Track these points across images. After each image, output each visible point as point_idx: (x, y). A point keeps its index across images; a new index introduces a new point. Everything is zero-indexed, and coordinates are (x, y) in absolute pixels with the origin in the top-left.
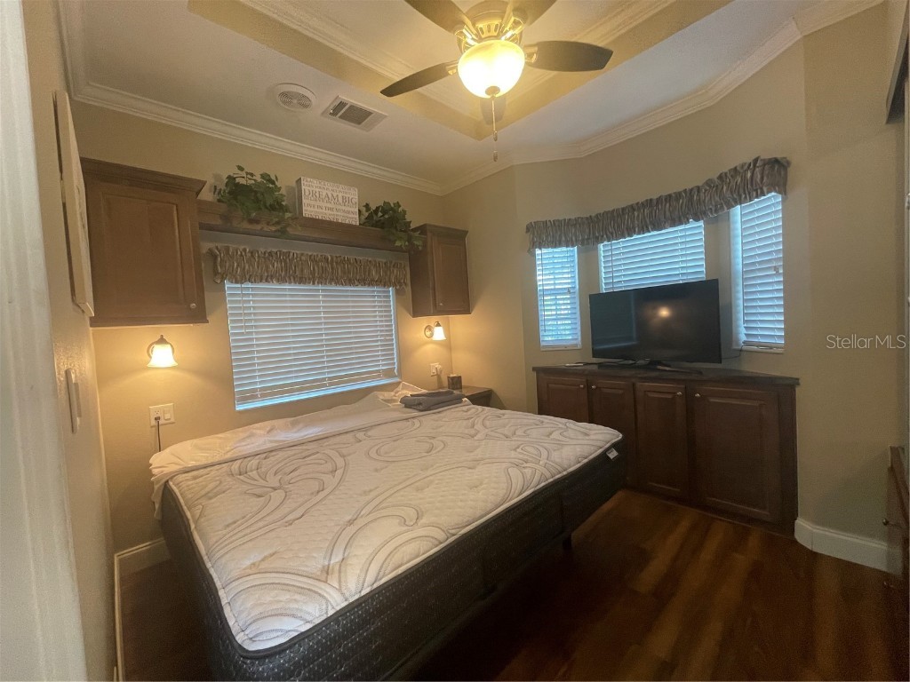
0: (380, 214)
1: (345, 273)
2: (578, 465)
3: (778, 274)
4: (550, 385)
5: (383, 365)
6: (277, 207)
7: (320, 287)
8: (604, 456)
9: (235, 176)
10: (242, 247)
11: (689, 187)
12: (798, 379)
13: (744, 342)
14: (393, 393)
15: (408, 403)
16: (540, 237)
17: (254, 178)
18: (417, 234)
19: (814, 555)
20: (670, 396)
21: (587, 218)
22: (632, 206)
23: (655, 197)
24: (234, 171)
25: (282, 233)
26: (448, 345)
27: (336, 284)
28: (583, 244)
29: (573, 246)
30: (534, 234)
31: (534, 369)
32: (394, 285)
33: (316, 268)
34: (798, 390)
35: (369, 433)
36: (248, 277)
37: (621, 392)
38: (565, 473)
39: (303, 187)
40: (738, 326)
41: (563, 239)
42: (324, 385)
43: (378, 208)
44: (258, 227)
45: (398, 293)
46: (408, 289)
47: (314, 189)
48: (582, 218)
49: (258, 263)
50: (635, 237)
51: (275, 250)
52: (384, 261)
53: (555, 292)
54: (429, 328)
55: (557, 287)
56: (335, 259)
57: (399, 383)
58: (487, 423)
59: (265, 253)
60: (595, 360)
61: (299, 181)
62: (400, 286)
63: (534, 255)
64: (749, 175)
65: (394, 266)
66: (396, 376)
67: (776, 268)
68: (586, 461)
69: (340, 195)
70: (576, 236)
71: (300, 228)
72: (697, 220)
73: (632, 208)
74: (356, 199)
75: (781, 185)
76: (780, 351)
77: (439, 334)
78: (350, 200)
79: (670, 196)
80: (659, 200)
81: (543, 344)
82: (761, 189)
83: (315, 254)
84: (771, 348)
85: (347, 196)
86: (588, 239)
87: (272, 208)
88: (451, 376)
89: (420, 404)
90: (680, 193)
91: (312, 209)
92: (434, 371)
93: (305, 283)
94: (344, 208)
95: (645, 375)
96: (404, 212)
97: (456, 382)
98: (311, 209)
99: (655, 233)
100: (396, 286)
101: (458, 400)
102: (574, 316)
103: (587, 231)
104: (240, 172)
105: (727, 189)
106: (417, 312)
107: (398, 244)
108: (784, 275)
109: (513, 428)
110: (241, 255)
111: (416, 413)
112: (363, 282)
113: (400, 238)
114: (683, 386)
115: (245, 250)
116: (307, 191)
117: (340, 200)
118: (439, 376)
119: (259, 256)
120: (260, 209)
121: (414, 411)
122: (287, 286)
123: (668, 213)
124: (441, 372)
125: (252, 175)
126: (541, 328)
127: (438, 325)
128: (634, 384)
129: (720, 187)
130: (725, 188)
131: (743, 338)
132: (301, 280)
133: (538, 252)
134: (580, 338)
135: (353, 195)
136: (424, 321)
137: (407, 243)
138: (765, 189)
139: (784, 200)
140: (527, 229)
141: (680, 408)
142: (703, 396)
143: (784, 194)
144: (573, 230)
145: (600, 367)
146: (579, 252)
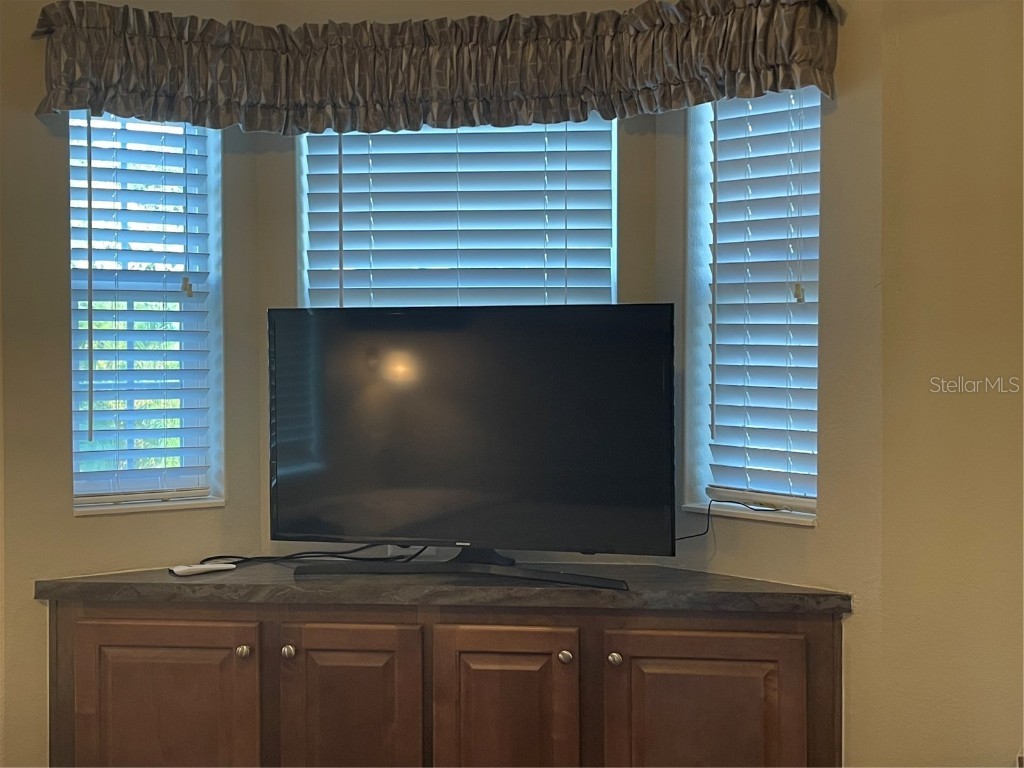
3: (801, 306)
4: (109, 652)
11: (591, 11)
12: (848, 598)
13: (711, 490)
16: (98, 70)
20: (534, 667)
21: (268, 31)
22: (423, 25)
23: (497, 15)
28: (250, 124)
29: (210, 124)
30: (72, 52)
31: (43, 591)
34: (847, 625)
37: (378, 661)
40: (696, 444)
41: (186, 90)
48: (251, 28)
50: (426, 130)
53: (129, 285)
60: (268, 547)
63: (64, 131)
64: (761, 21)
67: (800, 289)
70: (228, 92)
73: (424, 34)
75: (824, 70)
79: (538, 21)
80: (509, 23)
81: (80, 487)
82: (787, 67)
84: (776, 508)
86: (269, 107)
90: (566, 21)
95: (464, 599)
99: (489, 129)
102: (199, 384)
103: (267, 78)
105: (700, 46)
108: (823, 309)
114: (574, 630)
126: (80, 425)
128: (424, 633)
129: (679, 33)
130: (694, 40)
131: (705, 477)
133: (77, 120)
134: (218, 466)
138: (797, 71)
139: (826, 109)
140: (47, 26)
141: (562, 704)
142: (629, 659)
143: (828, 90)
144: (221, 66)
145: (298, 572)
146: (226, 147)
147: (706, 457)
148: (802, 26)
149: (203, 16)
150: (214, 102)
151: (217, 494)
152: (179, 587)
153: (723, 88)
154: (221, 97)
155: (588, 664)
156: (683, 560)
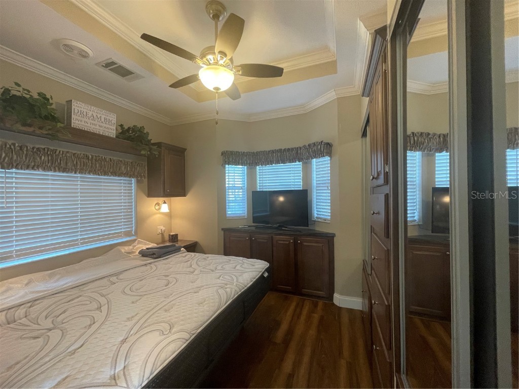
0: (131, 132)
1: (101, 167)
2: (252, 283)
3: (328, 189)
4: (231, 238)
5: (124, 228)
6: (51, 118)
7: (79, 175)
8: (262, 276)
9: (10, 88)
10: (10, 142)
11: (297, 147)
12: (335, 234)
13: (316, 217)
14: (131, 247)
15: (144, 254)
16: (229, 159)
17: (31, 94)
18: (155, 147)
19: (340, 308)
20: (287, 243)
21: (252, 153)
23: (283, 148)
24: (9, 85)
25: (53, 137)
26: (170, 215)
27: (94, 174)
28: (249, 165)
29: (245, 166)
30: (225, 157)
31: (222, 229)
32: (137, 177)
33: (79, 163)
35: (121, 277)
36: (15, 165)
37: (266, 241)
38: (246, 288)
39: (73, 107)
40: (314, 210)
41: (240, 161)
42: (77, 244)
43: (129, 128)
44: (31, 129)
45: (138, 182)
46: (146, 180)
47: (82, 109)
48: (249, 152)
49: (26, 155)
50: (274, 165)
51: (43, 147)
52: (131, 161)
54: (158, 204)
55: (236, 185)
56: (94, 157)
57: (135, 240)
58: (199, 263)
59: (33, 148)
60: (253, 224)
61: (69, 102)
62: (141, 178)
63: (225, 168)
64: (319, 147)
65: (137, 165)
66: (133, 235)
67: (327, 187)
68: (255, 280)
69: (103, 117)
70: (246, 161)
71: (70, 136)
72: (299, 162)
73: (273, 152)
74: (114, 121)
75: (330, 154)
76: (329, 222)
77: (165, 208)
78: (110, 121)
79: (289, 149)
80: (285, 150)
81: (227, 215)
82: (323, 154)
83: (79, 152)
84: (326, 220)
85: (108, 118)
86: (252, 163)
87: (46, 118)
88: (172, 234)
89: (154, 254)
90: (293, 148)
91: (80, 122)
92: (160, 231)
93: (67, 172)
94: (105, 125)
95: (277, 233)
96: (148, 133)
97: (174, 238)
98: (78, 122)
99: (282, 164)
100: (138, 177)
101: (178, 250)
102: (244, 201)
103: (252, 159)
104: (17, 87)
105: (311, 151)
106: (150, 194)
107: (143, 152)
108: (331, 190)
109: (215, 265)
110: (10, 148)
111: (153, 260)
112: (114, 174)
113: (144, 149)
114: (293, 238)
115: (14, 144)
116: (76, 111)
117: (103, 120)
118: (162, 234)
119: (27, 150)
120: (36, 118)
121: (151, 259)
122: (50, 173)
123: (288, 157)
124: (164, 231)
125: (29, 91)
126: (227, 207)
127: (165, 203)
128: (272, 237)
129: (308, 149)
131: (316, 215)
132: (64, 170)
133: (227, 166)
134: (246, 213)
135: (113, 118)
136: (155, 200)
137: (149, 153)
138: (325, 154)
139: (331, 160)
140: (222, 154)
141: (292, 248)
142: (301, 243)
143: (330, 156)
144: (245, 158)
145: (256, 228)
146: (247, 169)
147: (316, 212)
148: (325, 148)
149: (243, 151)
150: (245, 163)
153: (315, 157)
155: (295, 243)
156: (310, 227)
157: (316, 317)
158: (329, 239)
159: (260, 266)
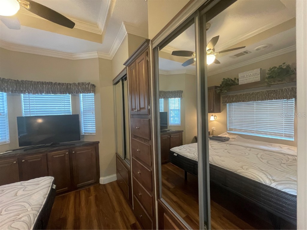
3: (93, 114)
8: (52, 189)
11: (67, 82)
12: (99, 142)
13: (84, 133)
19: (104, 185)
20: (63, 155)
21: (15, 81)
23: (54, 82)
29: (4, 92)
34: (99, 144)
37: (39, 159)
48: (12, 80)
50: (43, 94)
64: (87, 86)
67: (93, 112)
72: (69, 94)
73: (43, 83)
76: (95, 135)
79: (60, 83)
80: (55, 83)
82: (90, 91)
84: (91, 134)
86: (16, 90)
90: (63, 84)
99: (53, 95)
103: (15, 87)
105: (80, 88)
108: (95, 114)
123: (59, 89)
128: (46, 155)
129: (78, 86)
130: (80, 87)
131: (83, 131)
138: (91, 91)
139: (95, 95)
141: (67, 158)
142: (75, 152)
143: (95, 93)
144: (6, 84)
145: (24, 150)
146: (7, 95)
147: (83, 129)
148: (92, 87)
149: (2, 77)
150: (5, 89)
151: (8, 142)
152: (1, 156)
153: (84, 92)
154: (6, 89)
155: (70, 153)
156: (81, 140)
157: (92, 198)
158: (95, 145)
159: (46, 182)
